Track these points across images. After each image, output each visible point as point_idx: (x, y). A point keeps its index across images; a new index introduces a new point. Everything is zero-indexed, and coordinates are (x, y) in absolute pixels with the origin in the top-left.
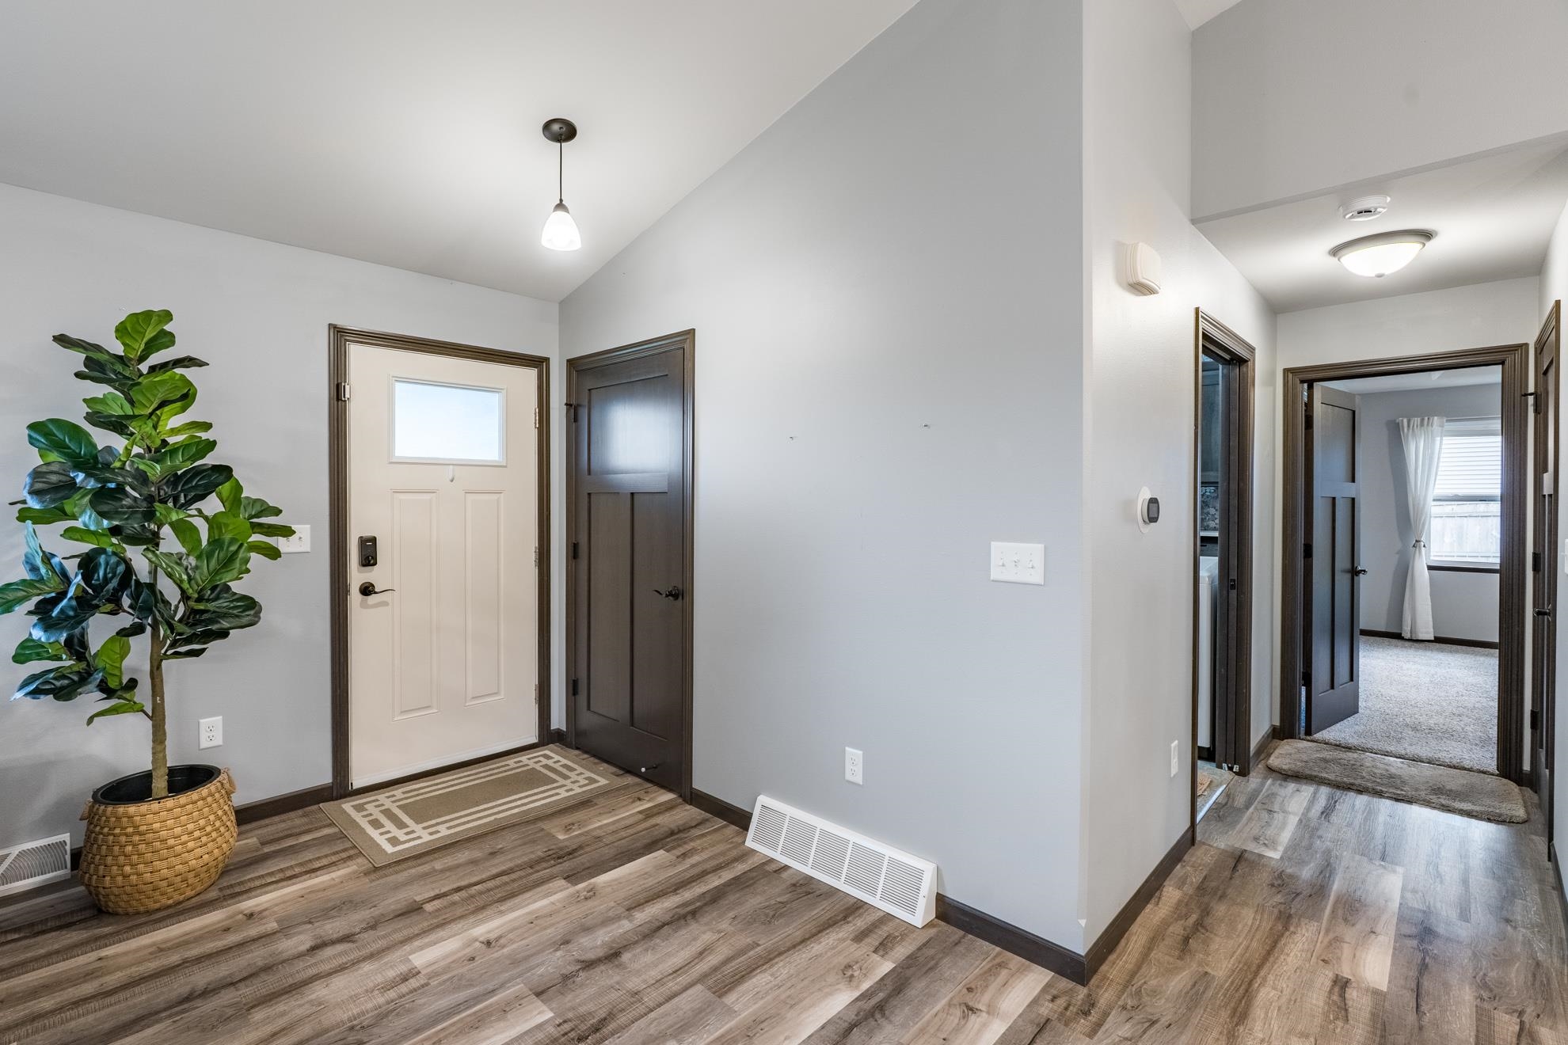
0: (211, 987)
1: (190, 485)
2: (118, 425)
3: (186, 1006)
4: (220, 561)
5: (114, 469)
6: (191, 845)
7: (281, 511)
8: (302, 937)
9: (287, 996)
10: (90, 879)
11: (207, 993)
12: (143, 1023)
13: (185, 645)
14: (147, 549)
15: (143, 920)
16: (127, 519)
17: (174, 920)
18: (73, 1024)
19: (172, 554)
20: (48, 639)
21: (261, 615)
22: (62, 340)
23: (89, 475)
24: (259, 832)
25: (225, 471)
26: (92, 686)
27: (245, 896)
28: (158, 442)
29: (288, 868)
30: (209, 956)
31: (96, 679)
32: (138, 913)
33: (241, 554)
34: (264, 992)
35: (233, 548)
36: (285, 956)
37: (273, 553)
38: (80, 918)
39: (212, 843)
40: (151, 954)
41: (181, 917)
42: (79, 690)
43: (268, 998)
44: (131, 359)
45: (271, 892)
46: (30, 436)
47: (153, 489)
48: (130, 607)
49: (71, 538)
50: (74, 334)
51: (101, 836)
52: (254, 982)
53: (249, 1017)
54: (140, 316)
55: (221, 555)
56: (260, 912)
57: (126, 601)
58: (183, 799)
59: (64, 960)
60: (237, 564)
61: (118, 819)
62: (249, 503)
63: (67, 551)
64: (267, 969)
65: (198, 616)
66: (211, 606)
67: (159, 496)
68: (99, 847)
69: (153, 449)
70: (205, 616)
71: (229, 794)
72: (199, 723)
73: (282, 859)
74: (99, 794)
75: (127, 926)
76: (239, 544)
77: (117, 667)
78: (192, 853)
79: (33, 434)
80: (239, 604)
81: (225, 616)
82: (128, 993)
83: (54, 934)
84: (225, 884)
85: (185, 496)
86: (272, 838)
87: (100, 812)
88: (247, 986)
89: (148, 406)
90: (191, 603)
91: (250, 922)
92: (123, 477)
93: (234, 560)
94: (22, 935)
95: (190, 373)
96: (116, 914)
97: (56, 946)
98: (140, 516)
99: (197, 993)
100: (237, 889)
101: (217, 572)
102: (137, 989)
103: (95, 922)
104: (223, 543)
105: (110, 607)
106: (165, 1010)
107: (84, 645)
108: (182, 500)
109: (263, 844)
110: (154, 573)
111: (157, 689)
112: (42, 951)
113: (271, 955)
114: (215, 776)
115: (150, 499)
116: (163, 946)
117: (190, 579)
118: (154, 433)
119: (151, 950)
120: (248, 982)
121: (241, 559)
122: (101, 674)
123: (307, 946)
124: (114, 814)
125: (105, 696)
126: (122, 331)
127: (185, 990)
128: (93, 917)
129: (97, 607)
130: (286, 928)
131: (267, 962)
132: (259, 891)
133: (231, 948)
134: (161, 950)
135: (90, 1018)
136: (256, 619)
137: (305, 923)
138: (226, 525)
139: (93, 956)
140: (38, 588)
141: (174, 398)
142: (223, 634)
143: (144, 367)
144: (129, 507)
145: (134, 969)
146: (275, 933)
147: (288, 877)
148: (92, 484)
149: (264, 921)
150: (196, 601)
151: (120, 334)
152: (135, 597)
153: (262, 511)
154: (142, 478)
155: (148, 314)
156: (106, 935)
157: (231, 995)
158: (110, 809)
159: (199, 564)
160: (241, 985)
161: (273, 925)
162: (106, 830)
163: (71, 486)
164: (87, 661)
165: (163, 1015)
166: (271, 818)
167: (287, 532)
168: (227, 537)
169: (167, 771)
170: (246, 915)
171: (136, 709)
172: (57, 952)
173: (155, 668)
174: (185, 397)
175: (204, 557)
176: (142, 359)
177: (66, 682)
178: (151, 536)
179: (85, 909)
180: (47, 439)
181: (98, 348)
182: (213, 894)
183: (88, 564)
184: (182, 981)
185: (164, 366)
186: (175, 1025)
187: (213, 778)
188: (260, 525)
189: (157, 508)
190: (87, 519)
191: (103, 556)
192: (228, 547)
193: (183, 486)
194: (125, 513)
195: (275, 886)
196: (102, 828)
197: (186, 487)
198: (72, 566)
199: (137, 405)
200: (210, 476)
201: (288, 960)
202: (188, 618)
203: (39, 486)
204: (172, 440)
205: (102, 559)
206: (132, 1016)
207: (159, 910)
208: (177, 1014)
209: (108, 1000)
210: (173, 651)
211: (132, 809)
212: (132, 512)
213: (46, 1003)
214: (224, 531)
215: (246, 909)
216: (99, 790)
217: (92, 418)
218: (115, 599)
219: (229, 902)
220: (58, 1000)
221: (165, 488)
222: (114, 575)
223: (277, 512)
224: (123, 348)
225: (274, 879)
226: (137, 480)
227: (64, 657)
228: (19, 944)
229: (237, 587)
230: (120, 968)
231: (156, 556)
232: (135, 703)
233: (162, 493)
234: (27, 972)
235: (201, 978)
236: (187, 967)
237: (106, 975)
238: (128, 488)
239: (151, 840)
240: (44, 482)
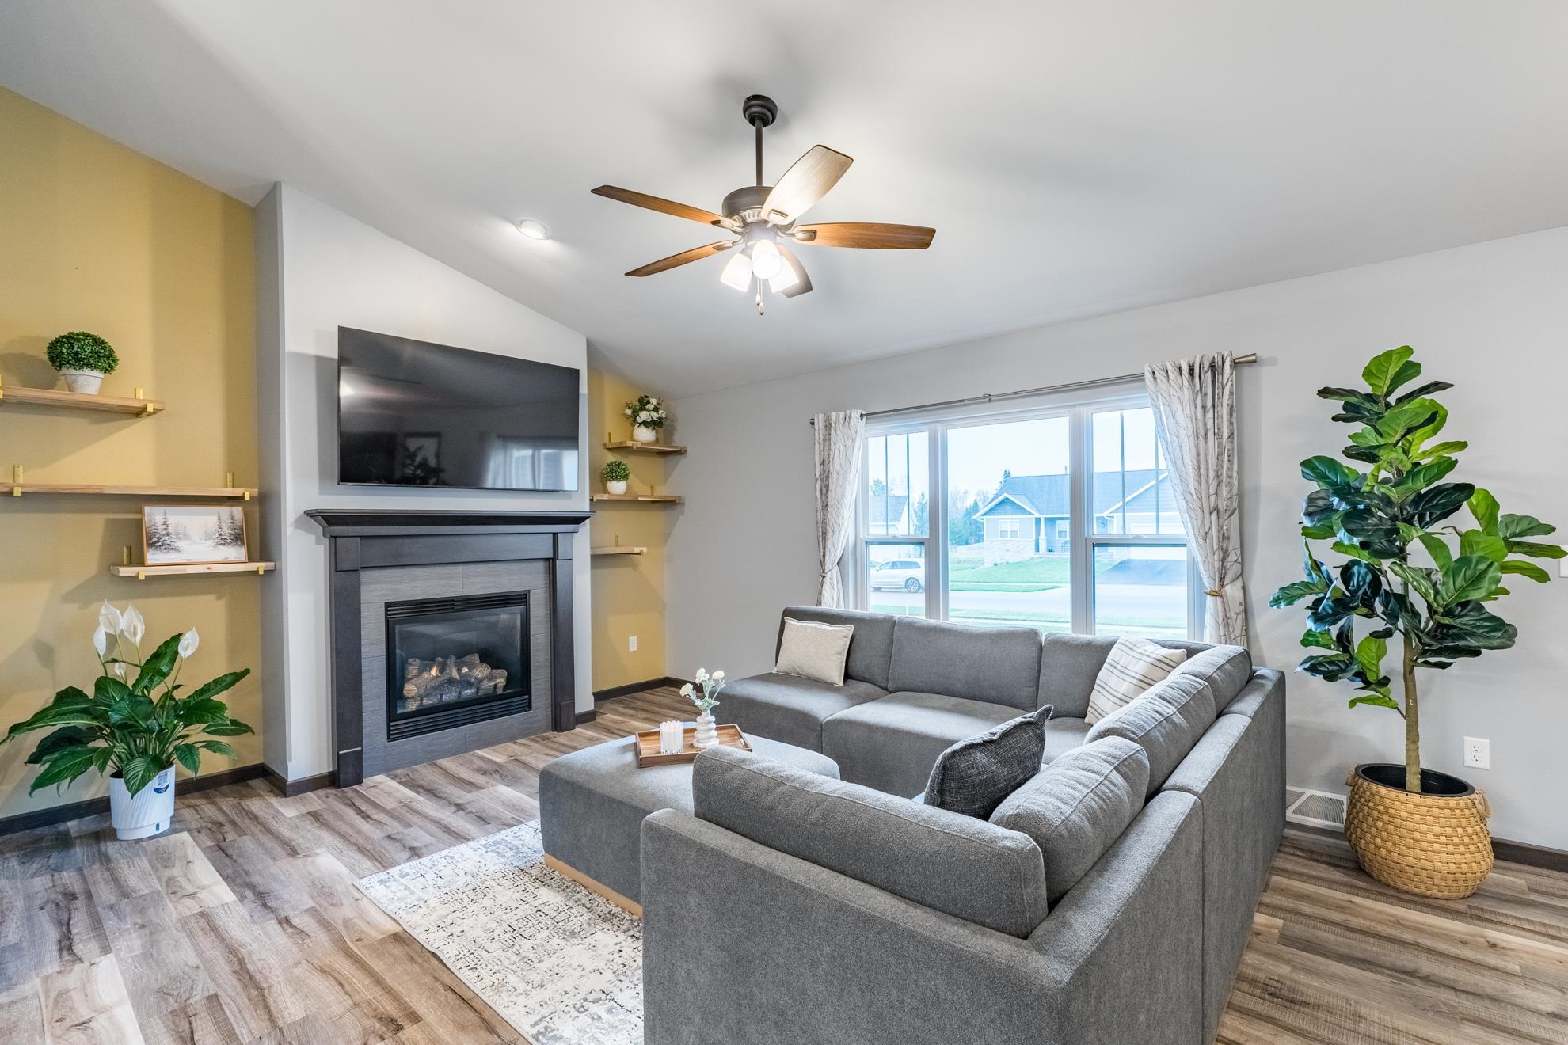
0: (1432, 978)
1: (1430, 505)
2: (1370, 456)
3: (1407, 978)
4: (1467, 580)
5: (1363, 493)
6: (1437, 847)
7: (1553, 529)
8: (1545, 997)
9: (1508, 1036)
10: (1351, 836)
11: (1426, 979)
12: (1368, 966)
13: (1434, 656)
14: (1395, 563)
15: (1391, 893)
16: (1370, 536)
17: (1418, 907)
18: (1320, 933)
19: (1421, 569)
20: (1316, 629)
21: (1516, 639)
22: (1325, 393)
23: (1342, 499)
24: (1532, 877)
25: (1466, 490)
26: (1350, 674)
27: (1493, 926)
28: (1409, 466)
29: (1553, 927)
30: (1440, 954)
31: (1353, 669)
32: (1389, 885)
33: (1491, 573)
34: (1483, 1015)
35: (1482, 567)
36: (1518, 1001)
37: (1542, 576)
38: (1344, 865)
39: (1459, 856)
40: (1390, 921)
41: (1425, 909)
42: (1340, 675)
43: (1486, 1023)
44: (1378, 396)
45: (1525, 937)
46: (1303, 472)
47: (1396, 509)
48: (1383, 613)
49: (1338, 551)
50: (1333, 386)
51: (1359, 804)
52: (1477, 1001)
53: (1461, 1025)
54: (1382, 359)
55: (1468, 573)
56: (1505, 948)
57: (1379, 607)
58: (1430, 800)
59: (1326, 887)
60: (1486, 583)
61: (1372, 795)
62: (1513, 521)
63: (1333, 561)
64: (1493, 999)
65: (1445, 631)
66: (1456, 622)
67: (1402, 514)
68: (1358, 813)
69: (1405, 473)
70: (1454, 631)
71: (1483, 819)
72: (1463, 739)
73: (1549, 914)
74: (1361, 769)
75: (1379, 890)
76: (1489, 562)
77: (1374, 664)
78: (1437, 856)
79: (1306, 470)
80: (1485, 624)
81: (1473, 635)
82: (1364, 938)
83: (1325, 866)
84: (1476, 905)
85: (1431, 515)
86: (1544, 889)
87: (1359, 783)
88: (1467, 1000)
89: (1393, 434)
90: (1437, 617)
91: (1491, 950)
92: (1371, 499)
93: (1482, 578)
94: (1304, 855)
95: (1437, 396)
96: (1370, 876)
97: (1323, 875)
98: (1383, 533)
99: (1420, 975)
100: (1487, 916)
101: (1463, 589)
102: (1371, 940)
103: (1354, 874)
104: (1470, 561)
105: (1365, 611)
106: (1389, 969)
107: (1349, 641)
108: (1428, 519)
109: (1531, 890)
110: (1405, 585)
111: (1411, 693)
112: (1314, 873)
113: (1503, 991)
114: (1468, 792)
115: (1394, 518)
116: (1403, 922)
117: (1437, 592)
118: (1405, 457)
119: (1391, 919)
120: (1470, 997)
121: (1491, 578)
122: (1356, 666)
123: (1550, 1009)
124: (1369, 789)
125: (1364, 686)
126: (1368, 374)
127: (1410, 966)
128: (1352, 869)
129: (1354, 608)
130: (1528, 977)
131: (1497, 994)
132: (1510, 930)
133: (1462, 960)
134: (1399, 924)
135: (1333, 937)
136: (1509, 643)
137: (1554, 987)
138: (1478, 543)
139: (1347, 897)
140: (1311, 589)
141: (1418, 424)
142: (1475, 652)
143: (1392, 399)
144: (1375, 526)
145: (1373, 924)
146: (1514, 975)
147: (1549, 935)
148: (1344, 507)
149: (1506, 958)
150: (1442, 616)
151: (1366, 377)
152: (1385, 604)
153: (1528, 529)
154: (1387, 501)
155: (1388, 355)
156: (1360, 888)
157: (1450, 997)
158: (1366, 783)
159: (1445, 580)
160: (1463, 996)
161: (1514, 967)
162: (1363, 800)
163: (1329, 509)
164: (1350, 654)
165: (1386, 971)
166: (1550, 871)
167: (1555, 552)
168: (1475, 557)
169: (1420, 771)
170: (1488, 942)
171: (1391, 704)
172: (1323, 879)
173: (1408, 673)
174: (1431, 420)
175: (1451, 573)
176: (1389, 393)
177: (1336, 668)
178: (1397, 551)
179: (1350, 860)
180: (1313, 473)
181: (1352, 392)
182: (1461, 906)
183: (1346, 573)
184: (1410, 958)
185: (1411, 396)
186: (1392, 985)
187: (1466, 793)
188: (1519, 543)
189: (1399, 526)
190: (1342, 535)
191: (1356, 567)
192: (1476, 565)
193: (1424, 506)
194: (1370, 530)
195: (1531, 935)
196: (1360, 797)
197: (1426, 507)
198: (1336, 574)
199: (1384, 435)
200: (1451, 494)
201: (1521, 1007)
202: (1436, 631)
203: (1311, 509)
204: (1424, 462)
205: (1355, 569)
206: (1362, 956)
207: (1406, 892)
208: (1397, 978)
209: (1348, 933)
210: (1424, 660)
211: (1383, 790)
212: (1377, 529)
213: (1307, 909)
214: (1475, 550)
215: (1492, 938)
216: (1362, 766)
217: (1349, 453)
218: (1368, 603)
219: (1475, 922)
220: (1316, 912)
221: (1407, 507)
222: (1364, 584)
223: (1549, 529)
224: (1371, 388)
225: (1532, 928)
226: (1382, 501)
227: (1332, 647)
228: (1301, 860)
229: (1490, 607)
230: (1365, 918)
231: (1403, 569)
232: (1390, 699)
233: (1405, 512)
234: (1300, 881)
235: (1427, 966)
236: (1417, 950)
237: (1352, 915)
238: (1373, 509)
239: (1399, 826)
240: (1314, 506)
